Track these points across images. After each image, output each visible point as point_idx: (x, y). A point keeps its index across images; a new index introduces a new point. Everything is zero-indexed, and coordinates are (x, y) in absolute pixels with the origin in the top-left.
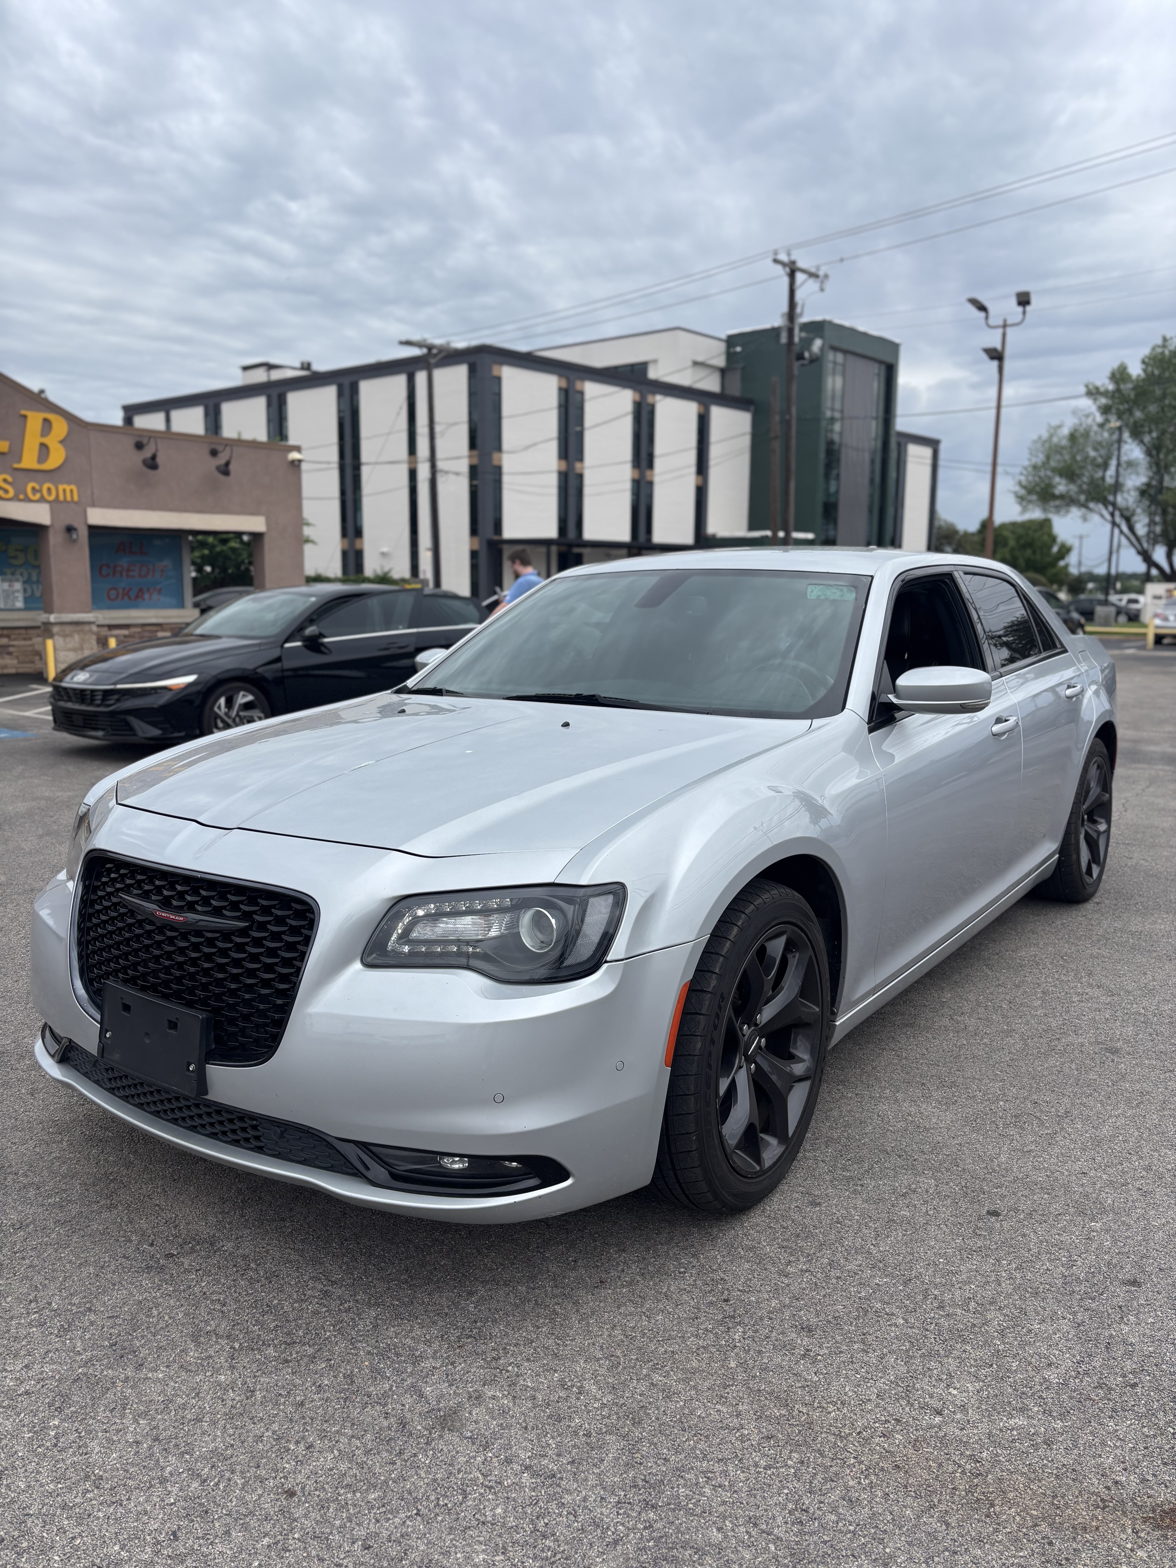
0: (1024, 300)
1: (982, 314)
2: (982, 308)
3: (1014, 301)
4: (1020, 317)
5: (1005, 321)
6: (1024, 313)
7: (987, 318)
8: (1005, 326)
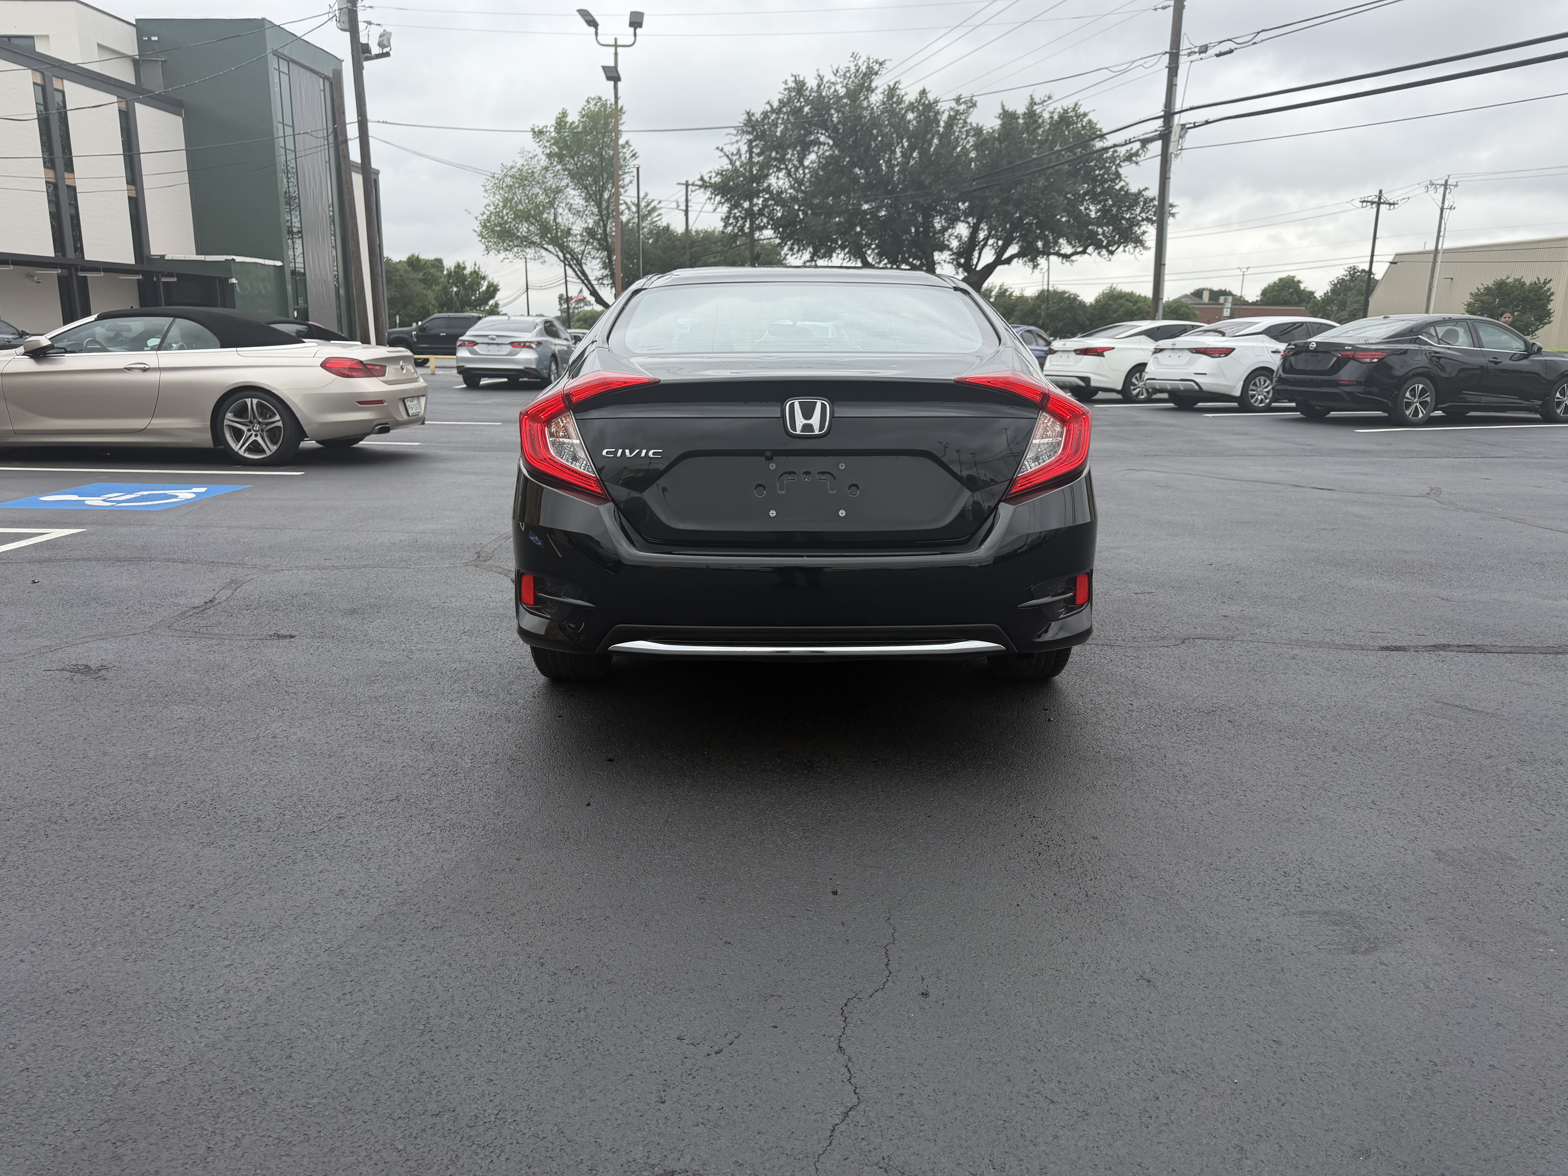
0: (636, 21)
1: (592, 30)
2: (592, 22)
3: (627, 20)
4: (631, 40)
5: (616, 39)
6: (635, 35)
7: (596, 34)
8: (616, 46)
